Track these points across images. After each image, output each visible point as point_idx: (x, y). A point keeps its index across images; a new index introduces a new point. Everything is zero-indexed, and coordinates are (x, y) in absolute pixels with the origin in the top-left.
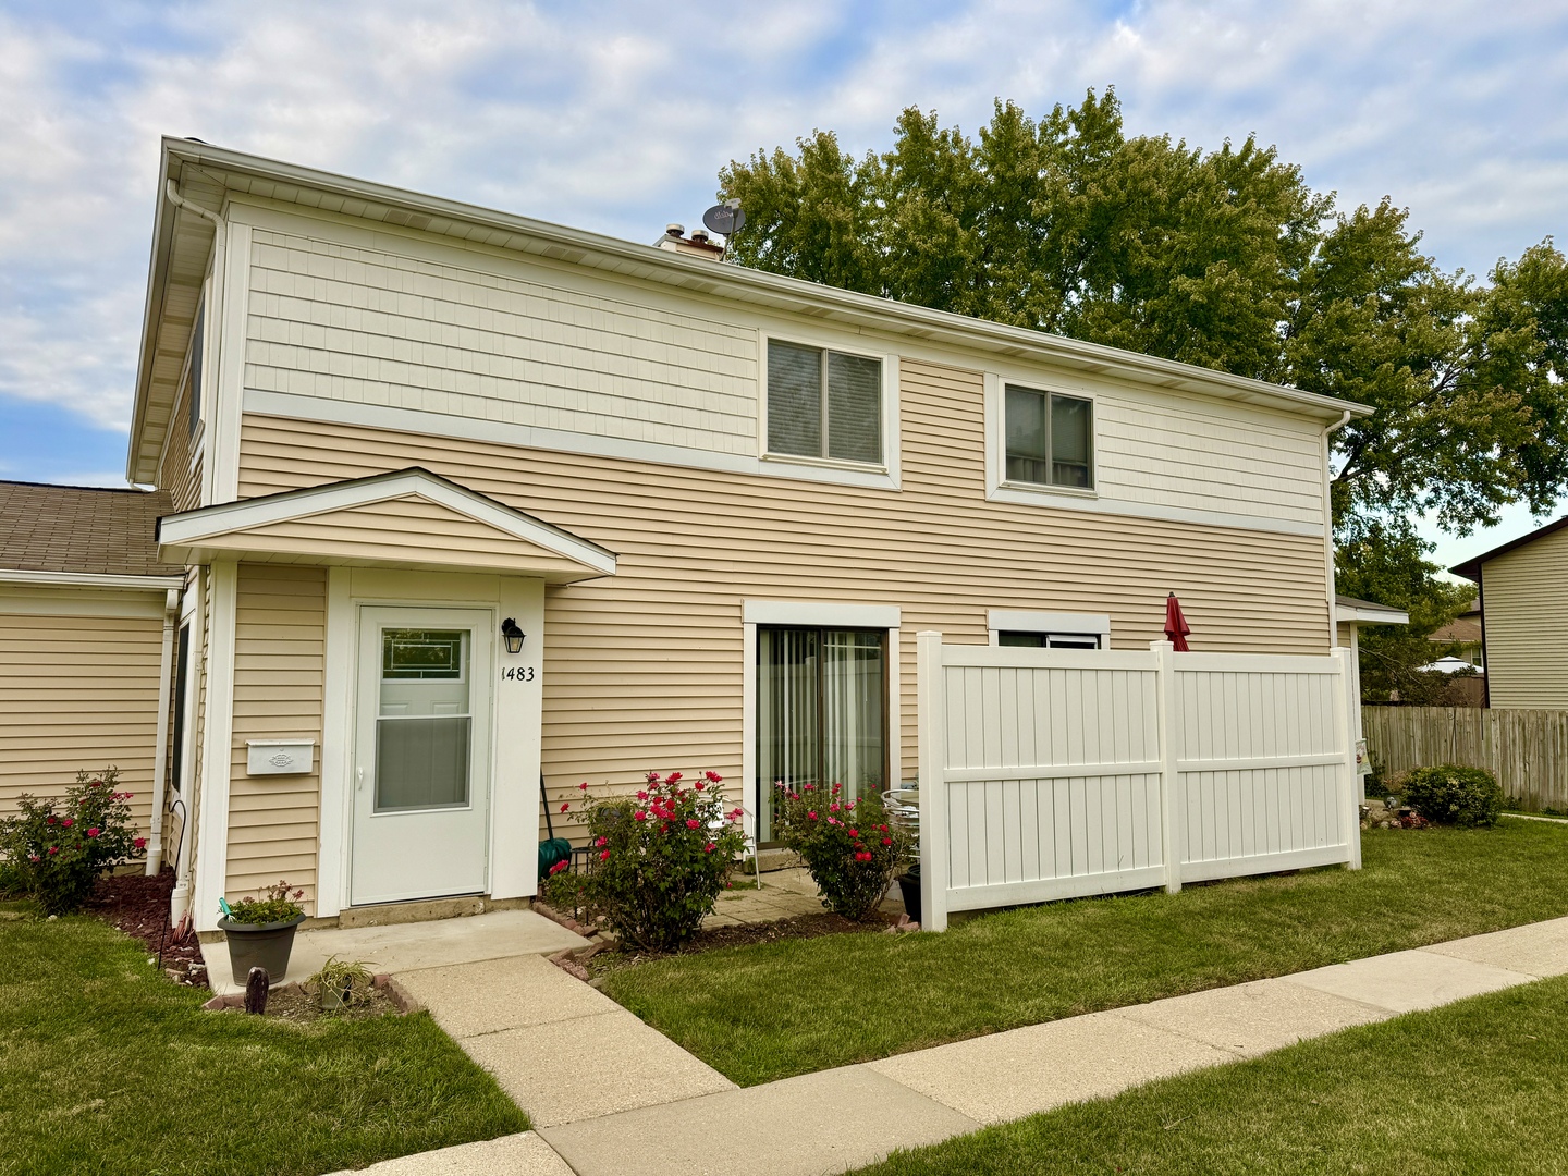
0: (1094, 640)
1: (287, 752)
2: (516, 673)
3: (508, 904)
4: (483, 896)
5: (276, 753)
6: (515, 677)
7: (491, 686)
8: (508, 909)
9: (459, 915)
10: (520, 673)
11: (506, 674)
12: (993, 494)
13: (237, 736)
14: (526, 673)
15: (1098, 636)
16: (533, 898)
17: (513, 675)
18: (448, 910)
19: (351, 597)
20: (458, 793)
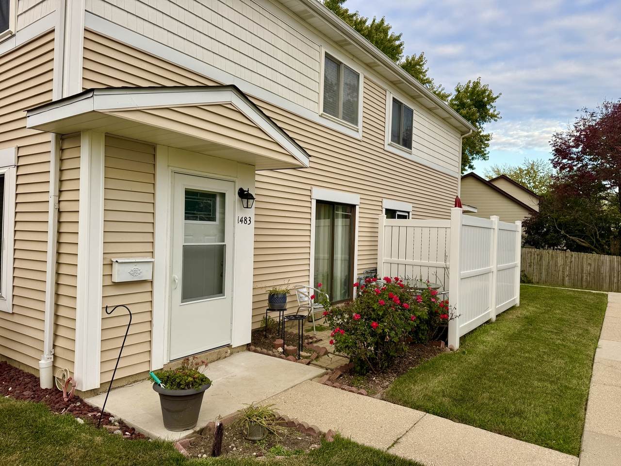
0: (407, 214)
1: (139, 266)
2: (243, 220)
3: (238, 349)
4: (229, 346)
5: (132, 267)
6: (243, 222)
7: (234, 227)
8: (238, 352)
9: (219, 359)
10: (245, 220)
11: (239, 220)
12: (387, 148)
13: (107, 256)
14: (248, 220)
15: (408, 213)
16: (248, 345)
17: (242, 221)
18: (215, 357)
19: (168, 166)
20: (219, 290)
